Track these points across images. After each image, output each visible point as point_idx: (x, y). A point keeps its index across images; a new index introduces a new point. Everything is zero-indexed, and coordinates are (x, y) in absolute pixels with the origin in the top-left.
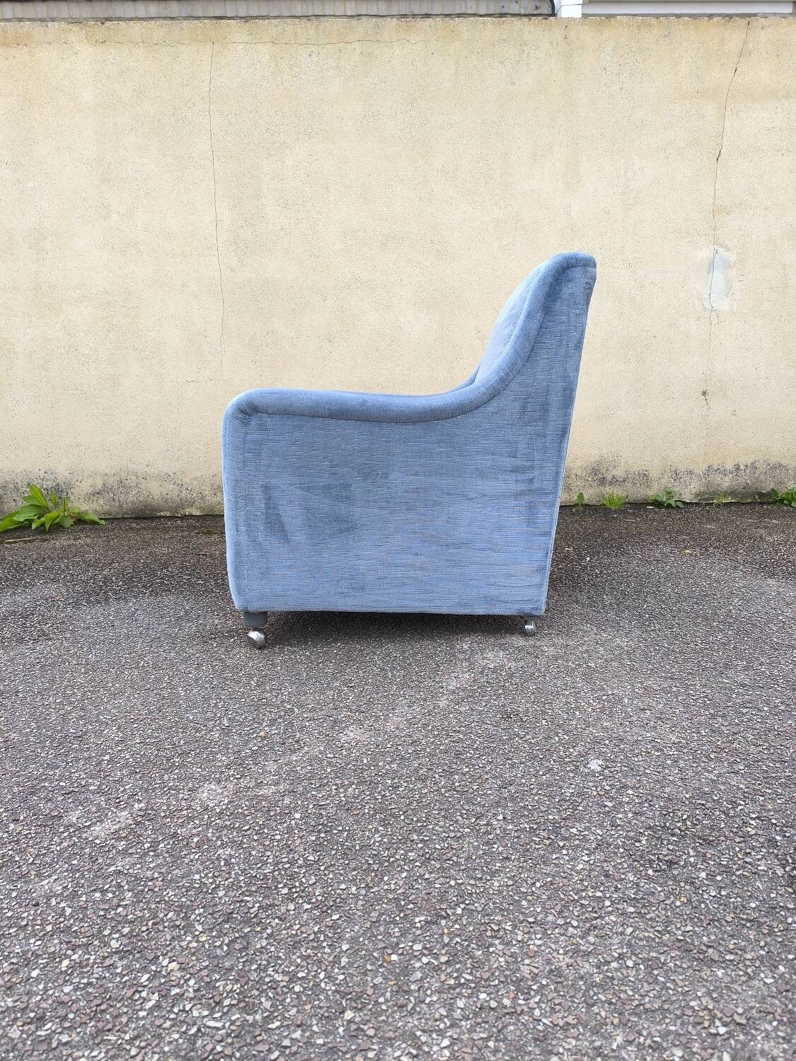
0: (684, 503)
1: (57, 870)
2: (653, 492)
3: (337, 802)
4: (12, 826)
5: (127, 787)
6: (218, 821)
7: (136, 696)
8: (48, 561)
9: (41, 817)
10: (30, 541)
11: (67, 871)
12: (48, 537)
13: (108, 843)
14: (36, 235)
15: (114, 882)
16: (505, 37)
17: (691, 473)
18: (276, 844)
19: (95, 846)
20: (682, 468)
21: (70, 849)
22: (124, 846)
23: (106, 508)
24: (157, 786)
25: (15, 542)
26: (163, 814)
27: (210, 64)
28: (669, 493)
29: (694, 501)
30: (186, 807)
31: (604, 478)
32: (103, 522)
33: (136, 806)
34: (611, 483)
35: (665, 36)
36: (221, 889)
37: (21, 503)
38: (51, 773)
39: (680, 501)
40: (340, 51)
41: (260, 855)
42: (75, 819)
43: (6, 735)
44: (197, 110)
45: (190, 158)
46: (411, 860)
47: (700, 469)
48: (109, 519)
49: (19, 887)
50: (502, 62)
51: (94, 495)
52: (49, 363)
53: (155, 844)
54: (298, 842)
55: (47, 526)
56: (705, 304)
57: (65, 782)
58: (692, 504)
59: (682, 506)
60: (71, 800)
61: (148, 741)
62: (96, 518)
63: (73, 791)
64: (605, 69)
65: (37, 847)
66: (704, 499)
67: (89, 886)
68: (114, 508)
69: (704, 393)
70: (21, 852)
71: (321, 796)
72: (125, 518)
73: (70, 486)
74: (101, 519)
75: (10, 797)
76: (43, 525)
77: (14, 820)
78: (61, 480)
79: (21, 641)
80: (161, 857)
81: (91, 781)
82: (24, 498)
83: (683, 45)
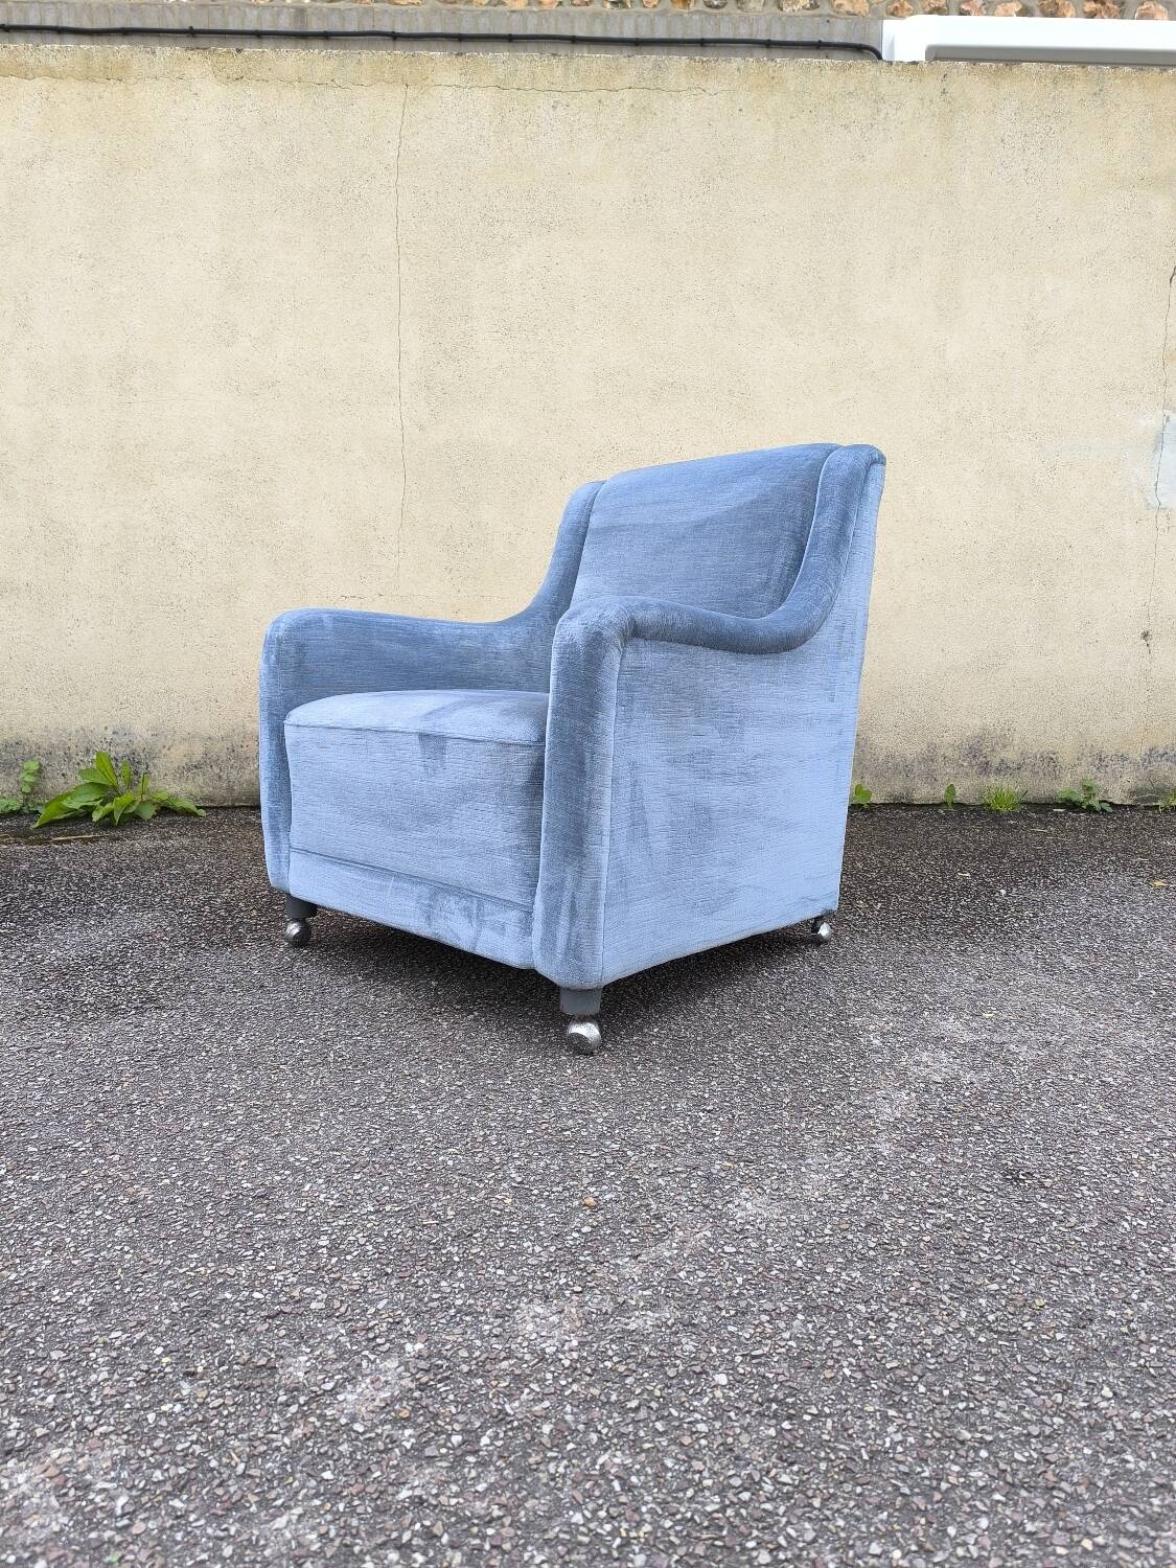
0: (1112, 805)
1: (297, 1493)
2: (1065, 786)
3: (783, 1350)
4: (186, 1388)
5: (380, 1306)
6: (575, 1387)
7: (340, 1118)
8: (128, 873)
9: (236, 1367)
10: (91, 840)
11: (317, 1495)
12: (118, 833)
13: (379, 1431)
14: (121, 367)
15: (417, 1526)
16: (852, 88)
17: (1123, 758)
18: (703, 1442)
19: (357, 1439)
20: (1109, 750)
21: (310, 1443)
22: (413, 1440)
23: (207, 790)
24: (435, 1304)
25: (69, 842)
26: (465, 1368)
27: (400, 116)
28: (1089, 788)
29: (1128, 802)
30: (503, 1354)
31: (987, 763)
32: (202, 812)
33: (409, 1347)
34: (998, 771)
35: (1095, 94)
36: (637, 1549)
37: (75, 780)
38: (231, 1272)
39: (1105, 801)
40: (600, 101)
41: (683, 1469)
42: (301, 1374)
43: (130, 1190)
44: (378, 185)
45: (363, 255)
46: (982, 1488)
47: (1137, 753)
48: (210, 808)
49: (232, 1533)
50: (846, 127)
51: (189, 770)
52: (131, 563)
53: (471, 1436)
54: (745, 1438)
55: (117, 817)
56: (1149, 498)
57: (261, 1291)
58: (1125, 806)
59: (1110, 810)
60: (283, 1332)
61: (388, 1208)
62: (191, 806)
63: (282, 1311)
64: (1002, 141)
65: (245, 1436)
66: (1143, 800)
67: (370, 1534)
68: (219, 792)
69: (1145, 635)
70: (216, 1447)
71: (748, 1336)
72: (236, 807)
73: (152, 755)
74: (198, 808)
75: (167, 1321)
76: (110, 814)
77: (188, 1374)
78: (138, 744)
79: (114, 1010)
80: (492, 1468)
81: (308, 1290)
82: (81, 772)
83: (1122, 109)
